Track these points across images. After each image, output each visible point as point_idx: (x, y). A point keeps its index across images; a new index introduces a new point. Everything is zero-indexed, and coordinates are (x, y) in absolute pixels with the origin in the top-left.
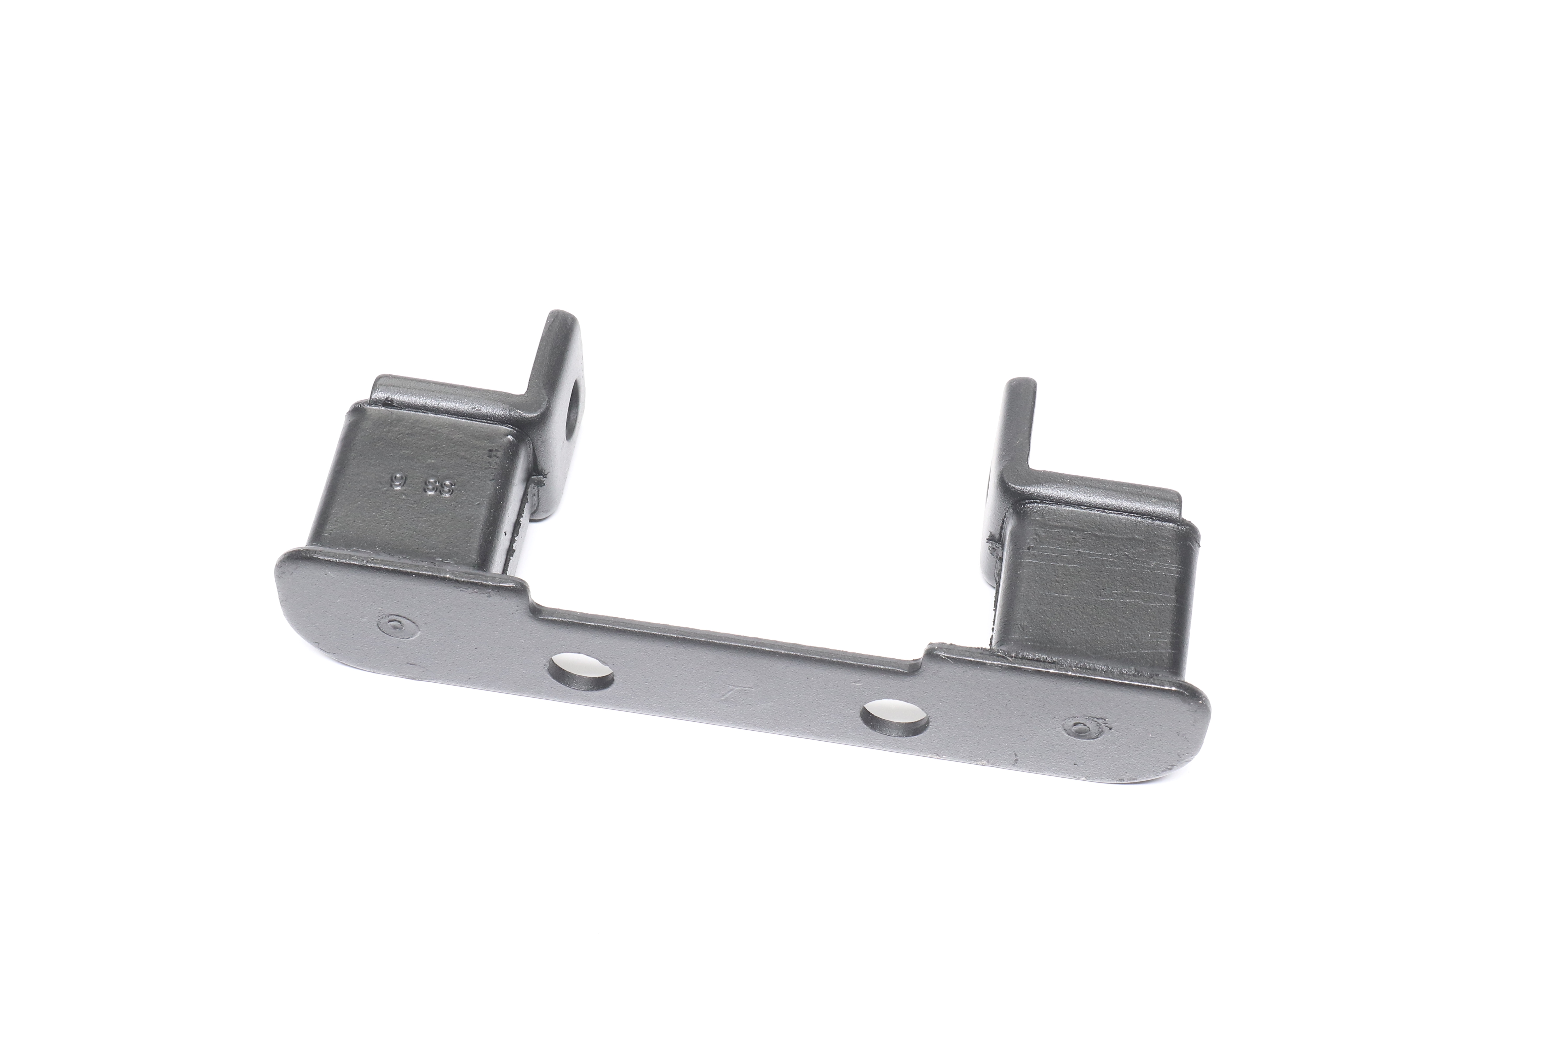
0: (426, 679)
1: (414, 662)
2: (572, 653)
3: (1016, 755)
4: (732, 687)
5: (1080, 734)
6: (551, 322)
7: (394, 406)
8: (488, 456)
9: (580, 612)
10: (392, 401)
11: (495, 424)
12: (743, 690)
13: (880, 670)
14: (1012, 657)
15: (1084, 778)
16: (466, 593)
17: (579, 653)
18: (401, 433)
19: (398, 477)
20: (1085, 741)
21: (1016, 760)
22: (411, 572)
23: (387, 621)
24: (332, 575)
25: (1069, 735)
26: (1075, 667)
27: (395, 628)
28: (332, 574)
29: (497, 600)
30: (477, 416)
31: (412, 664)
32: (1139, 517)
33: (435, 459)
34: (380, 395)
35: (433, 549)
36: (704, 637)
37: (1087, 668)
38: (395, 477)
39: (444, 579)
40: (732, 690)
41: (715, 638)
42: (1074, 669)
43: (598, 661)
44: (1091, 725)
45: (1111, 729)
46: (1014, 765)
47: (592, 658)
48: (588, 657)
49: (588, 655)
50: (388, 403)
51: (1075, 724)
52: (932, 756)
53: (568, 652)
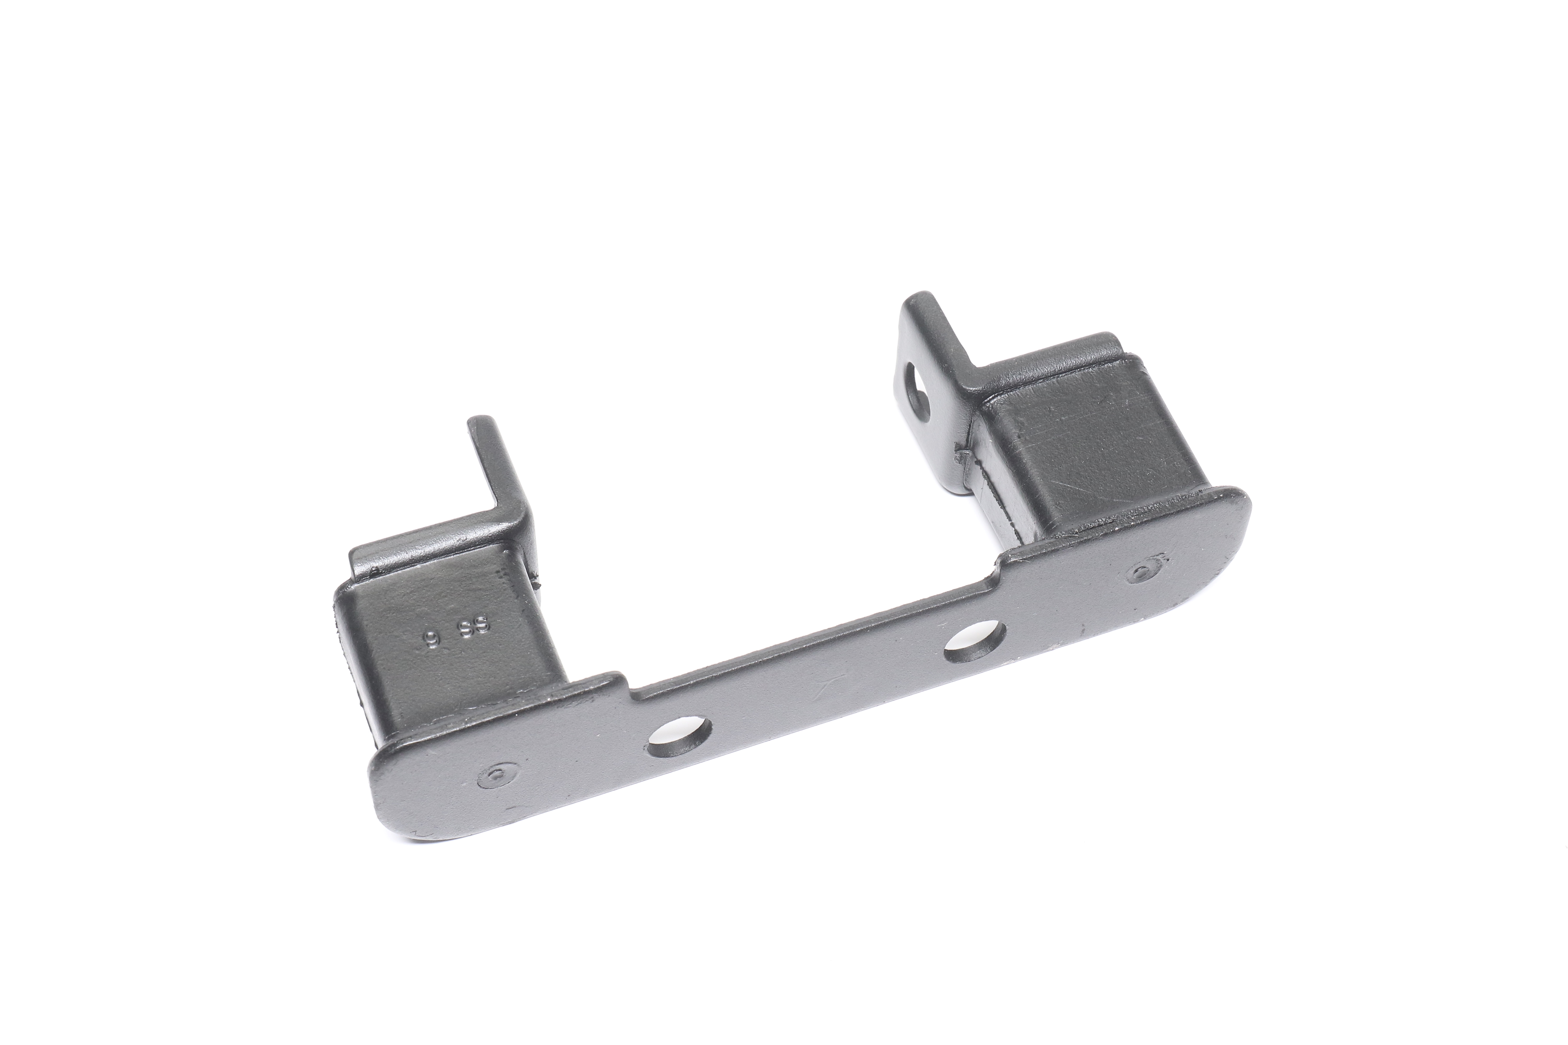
0: (525, 817)
1: (514, 805)
2: (672, 720)
3: (1083, 625)
4: (825, 683)
5: (1141, 578)
6: (476, 430)
7: (382, 573)
8: (499, 578)
9: (672, 677)
10: (377, 569)
11: (486, 546)
12: (836, 680)
13: (963, 600)
14: (1077, 533)
15: (1143, 619)
16: (570, 708)
17: (679, 718)
18: (404, 595)
19: (431, 635)
20: (1145, 582)
21: (1083, 630)
22: (513, 713)
23: (486, 775)
24: (434, 753)
25: (1132, 583)
26: (1132, 516)
27: (495, 778)
28: (432, 752)
29: (602, 702)
30: (466, 546)
31: (510, 808)
32: (1089, 368)
33: (453, 604)
34: (360, 569)
35: (507, 685)
36: (797, 646)
37: (1142, 513)
38: (427, 636)
39: (548, 704)
40: (825, 686)
41: (806, 642)
42: (1133, 518)
43: (697, 717)
44: (1151, 566)
45: (1168, 560)
46: (1081, 636)
47: (692, 717)
48: (688, 717)
49: (688, 716)
50: (375, 573)
51: (1136, 571)
52: (1008, 662)
53: (669, 722)
